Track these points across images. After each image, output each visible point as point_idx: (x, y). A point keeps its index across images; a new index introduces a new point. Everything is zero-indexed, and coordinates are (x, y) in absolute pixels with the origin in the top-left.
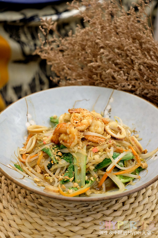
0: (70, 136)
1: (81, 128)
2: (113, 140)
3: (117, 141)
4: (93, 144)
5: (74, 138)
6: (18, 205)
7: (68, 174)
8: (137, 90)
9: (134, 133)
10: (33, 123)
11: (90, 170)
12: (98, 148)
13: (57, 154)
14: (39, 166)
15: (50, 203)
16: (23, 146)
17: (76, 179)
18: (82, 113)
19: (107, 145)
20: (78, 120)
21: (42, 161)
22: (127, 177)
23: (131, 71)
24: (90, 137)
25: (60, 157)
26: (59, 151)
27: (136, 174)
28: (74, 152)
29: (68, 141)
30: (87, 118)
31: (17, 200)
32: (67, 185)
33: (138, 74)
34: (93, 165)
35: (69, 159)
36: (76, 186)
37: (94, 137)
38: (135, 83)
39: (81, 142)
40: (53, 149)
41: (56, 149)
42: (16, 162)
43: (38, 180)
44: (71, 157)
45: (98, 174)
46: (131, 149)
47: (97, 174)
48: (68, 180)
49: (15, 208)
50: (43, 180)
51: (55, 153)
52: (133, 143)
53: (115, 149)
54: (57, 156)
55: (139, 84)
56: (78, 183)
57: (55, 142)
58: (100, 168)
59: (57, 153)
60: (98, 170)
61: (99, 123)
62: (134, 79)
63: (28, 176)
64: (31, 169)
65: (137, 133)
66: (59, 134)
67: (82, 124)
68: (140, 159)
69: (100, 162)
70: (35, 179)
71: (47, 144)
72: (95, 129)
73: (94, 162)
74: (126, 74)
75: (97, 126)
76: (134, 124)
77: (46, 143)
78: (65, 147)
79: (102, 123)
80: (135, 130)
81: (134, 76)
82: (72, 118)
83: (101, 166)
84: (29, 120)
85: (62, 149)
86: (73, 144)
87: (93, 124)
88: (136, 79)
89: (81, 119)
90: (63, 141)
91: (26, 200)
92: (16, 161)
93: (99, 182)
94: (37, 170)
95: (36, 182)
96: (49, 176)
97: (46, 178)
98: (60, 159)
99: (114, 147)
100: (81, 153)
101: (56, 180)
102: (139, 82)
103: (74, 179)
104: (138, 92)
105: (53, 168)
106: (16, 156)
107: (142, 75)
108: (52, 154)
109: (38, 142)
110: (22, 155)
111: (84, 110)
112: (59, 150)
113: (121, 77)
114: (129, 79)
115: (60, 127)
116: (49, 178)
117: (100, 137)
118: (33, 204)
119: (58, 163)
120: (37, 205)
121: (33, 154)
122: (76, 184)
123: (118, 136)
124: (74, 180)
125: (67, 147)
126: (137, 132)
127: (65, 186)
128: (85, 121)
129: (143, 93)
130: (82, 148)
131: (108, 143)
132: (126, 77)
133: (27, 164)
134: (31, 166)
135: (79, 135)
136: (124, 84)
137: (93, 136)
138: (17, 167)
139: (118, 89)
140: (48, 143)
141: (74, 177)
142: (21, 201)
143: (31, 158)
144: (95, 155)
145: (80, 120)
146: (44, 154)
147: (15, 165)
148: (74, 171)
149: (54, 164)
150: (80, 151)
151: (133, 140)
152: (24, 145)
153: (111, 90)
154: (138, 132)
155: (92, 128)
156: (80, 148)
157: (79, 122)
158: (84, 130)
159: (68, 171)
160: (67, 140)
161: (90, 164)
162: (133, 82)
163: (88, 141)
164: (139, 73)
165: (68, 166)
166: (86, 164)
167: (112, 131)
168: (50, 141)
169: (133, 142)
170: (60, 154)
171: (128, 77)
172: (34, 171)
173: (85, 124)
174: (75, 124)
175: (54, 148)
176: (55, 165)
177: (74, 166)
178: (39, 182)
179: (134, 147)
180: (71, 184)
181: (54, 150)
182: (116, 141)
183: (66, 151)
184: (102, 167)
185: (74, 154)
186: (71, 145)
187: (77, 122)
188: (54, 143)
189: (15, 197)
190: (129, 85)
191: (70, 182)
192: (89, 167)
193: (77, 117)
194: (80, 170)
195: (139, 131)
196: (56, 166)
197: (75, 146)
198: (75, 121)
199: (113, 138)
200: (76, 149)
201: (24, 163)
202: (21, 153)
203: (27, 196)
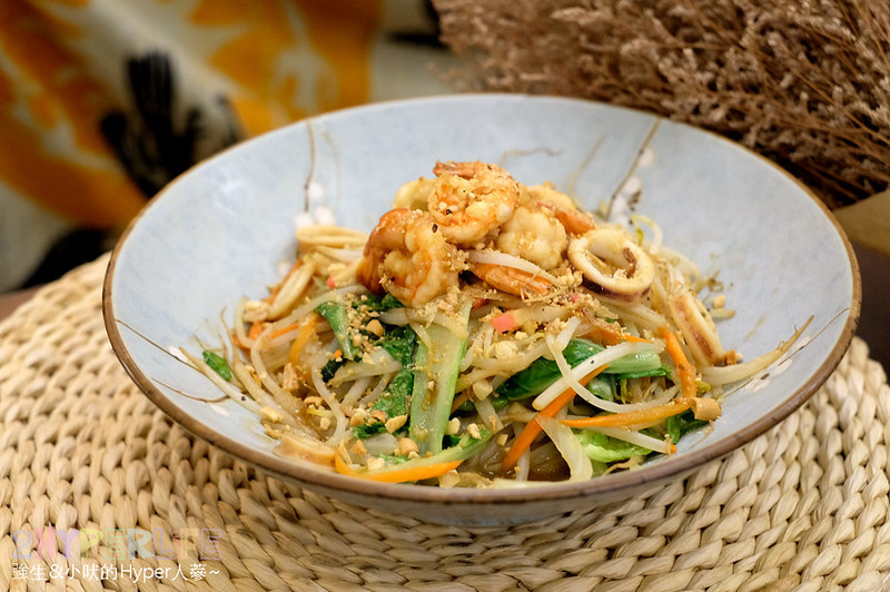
0: (415, 258)
1: (463, 232)
2: (589, 295)
3: (606, 300)
4: (500, 298)
5: (427, 269)
6: (205, 507)
7: (390, 403)
8: (747, 130)
9: (711, 290)
10: (325, 218)
11: (475, 398)
12: (517, 316)
13: (363, 327)
14: (293, 366)
15: (330, 517)
16: (266, 294)
17: (412, 424)
18: (479, 177)
19: (558, 308)
20: (455, 203)
21: (308, 350)
22: (624, 442)
23: (731, 54)
24: (493, 271)
25: (373, 337)
26: (376, 318)
27: (663, 438)
28: (424, 323)
29: (409, 280)
30: (490, 197)
31: (210, 490)
32: (374, 443)
33: (755, 64)
34: (490, 379)
35: (400, 349)
36: (404, 451)
37: (507, 274)
38: (743, 102)
39: (456, 288)
40: (355, 308)
41: (363, 307)
42: (214, 344)
43: (274, 416)
44: (410, 341)
45: (507, 417)
46: (668, 339)
47: (503, 418)
48: (380, 426)
49: (194, 515)
50: (295, 416)
51: (357, 322)
52: (678, 317)
53: (586, 327)
54: (363, 332)
55: (760, 106)
56: (418, 440)
57: (370, 283)
58: (517, 395)
59: (366, 322)
60: (510, 403)
61: (540, 221)
62: (739, 86)
63: (243, 399)
64: (264, 375)
65: (721, 290)
66: (381, 253)
67: (468, 217)
68: (696, 383)
69: (515, 371)
70: (264, 410)
71: (338, 288)
72: (519, 244)
73: (492, 367)
74: (712, 65)
75: (529, 234)
76: (718, 257)
77: (337, 284)
78: (398, 303)
79: (553, 224)
80: (718, 279)
81: (743, 75)
82: (436, 194)
83: (524, 387)
84: (311, 207)
85: (387, 309)
86: (424, 292)
87: (515, 225)
88: (753, 88)
89: (468, 198)
90: (393, 279)
91: (242, 493)
92: (218, 342)
93: (507, 449)
94: (285, 381)
95: (266, 420)
96: (321, 408)
97: (309, 412)
98: (368, 347)
99: (585, 320)
100: (445, 329)
101: (342, 422)
102: (760, 98)
103: (408, 423)
104: (752, 138)
105: (341, 375)
106: (225, 326)
107: (775, 71)
108: (341, 326)
109: (318, 282)
110: (249, 324)
111: (489, 168)
112: (375, 314)
113: (686, 72)
114: (719, 86)
115: (387, 225)
116: (321, 411)
117: (530, 275)
118: (259, 512)
119: (358, 359)
120: (277, 516)
121: (285, 323)
122: (408, 444)
123: (616, 281)
124: (404, 429)
125: (404, 303)
126: (720, 284)
127: (366, 448)
128: (480, 208)
129: (774, 144)
130: (456, 310)
131: (565, 301)
132: (708, 76)
133: (254, 354)
134: (270, 364)
135: (449, 259)
136: (696, 101)
137: (506, 270)
138: (215, 362)
139: (674, 117)
140: (345, 284)
141: (409, 418)
142: (224, 495)
143: (276, 334)
144: (500, 339)
145: (462, 204)
146: (320, 324)
147: (205, 354)
148: (410, 393)
149: (345, 361)
150: (446, 321)
151: (682, 307)
152: (270, 290)
153: (650, 119)
154: (725, 288)
155: (509, 239)
156: (449, 307)
157: (460, 210)
158: (477, 242)
159: (389, 391)
160: (406, 276)
161: (475, 375)
162: (736, 97)
163: (485, 284)
164: (764, 62)
165: (393, 375)
166: (460, 374)
167: (594, 262)
168: (351, 280)
169: (682, 314)
170: (375, 327)
171: (717, 74)
172: (272, 384)
173: (477, 220)
174: (439, 215)
175: (357, 302)
176: (348, 365)
177: (413, 376)
178: (277, 422)
179: (679, 333)
180: (388, 441)
181: (354, 312)
182: (602, 298)
183: (397, 317)
184: (526, 391)
185: (421, 332)
186: (414, 294)
187: (452, 208)
188: (368, 286)
189: (208, 480)
190: (715, 106)
191: (386, 431)
192: (471, 388)
193: (455, 191)
194: (433, 393)
195: (732, 285)
196: (350, 371)
197: (432, 299)
198: (443, 206)
199: (590, 285)
200: (430, 311)
201: (246, 351)
202: (249, 317)
203: (253, 483)
